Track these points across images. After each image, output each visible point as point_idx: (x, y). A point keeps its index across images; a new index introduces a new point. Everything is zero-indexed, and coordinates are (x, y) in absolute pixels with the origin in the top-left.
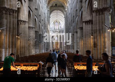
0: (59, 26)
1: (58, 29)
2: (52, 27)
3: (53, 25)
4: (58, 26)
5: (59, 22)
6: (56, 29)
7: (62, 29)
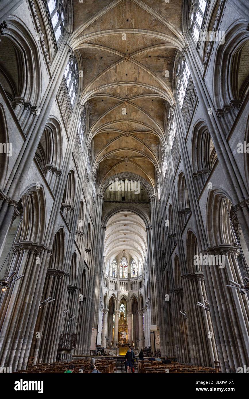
0: (129, 270)
1: (126, 276)
2: (111, 270)
3: (114, 266)
4: (127, 268)
5: (131, 258)
6: (121, 276)
7: (138, 276)
